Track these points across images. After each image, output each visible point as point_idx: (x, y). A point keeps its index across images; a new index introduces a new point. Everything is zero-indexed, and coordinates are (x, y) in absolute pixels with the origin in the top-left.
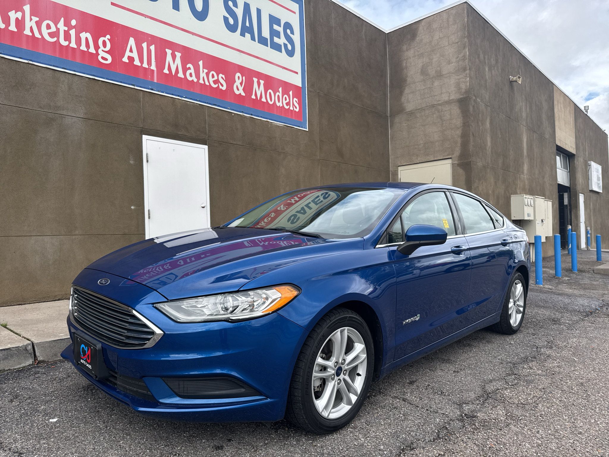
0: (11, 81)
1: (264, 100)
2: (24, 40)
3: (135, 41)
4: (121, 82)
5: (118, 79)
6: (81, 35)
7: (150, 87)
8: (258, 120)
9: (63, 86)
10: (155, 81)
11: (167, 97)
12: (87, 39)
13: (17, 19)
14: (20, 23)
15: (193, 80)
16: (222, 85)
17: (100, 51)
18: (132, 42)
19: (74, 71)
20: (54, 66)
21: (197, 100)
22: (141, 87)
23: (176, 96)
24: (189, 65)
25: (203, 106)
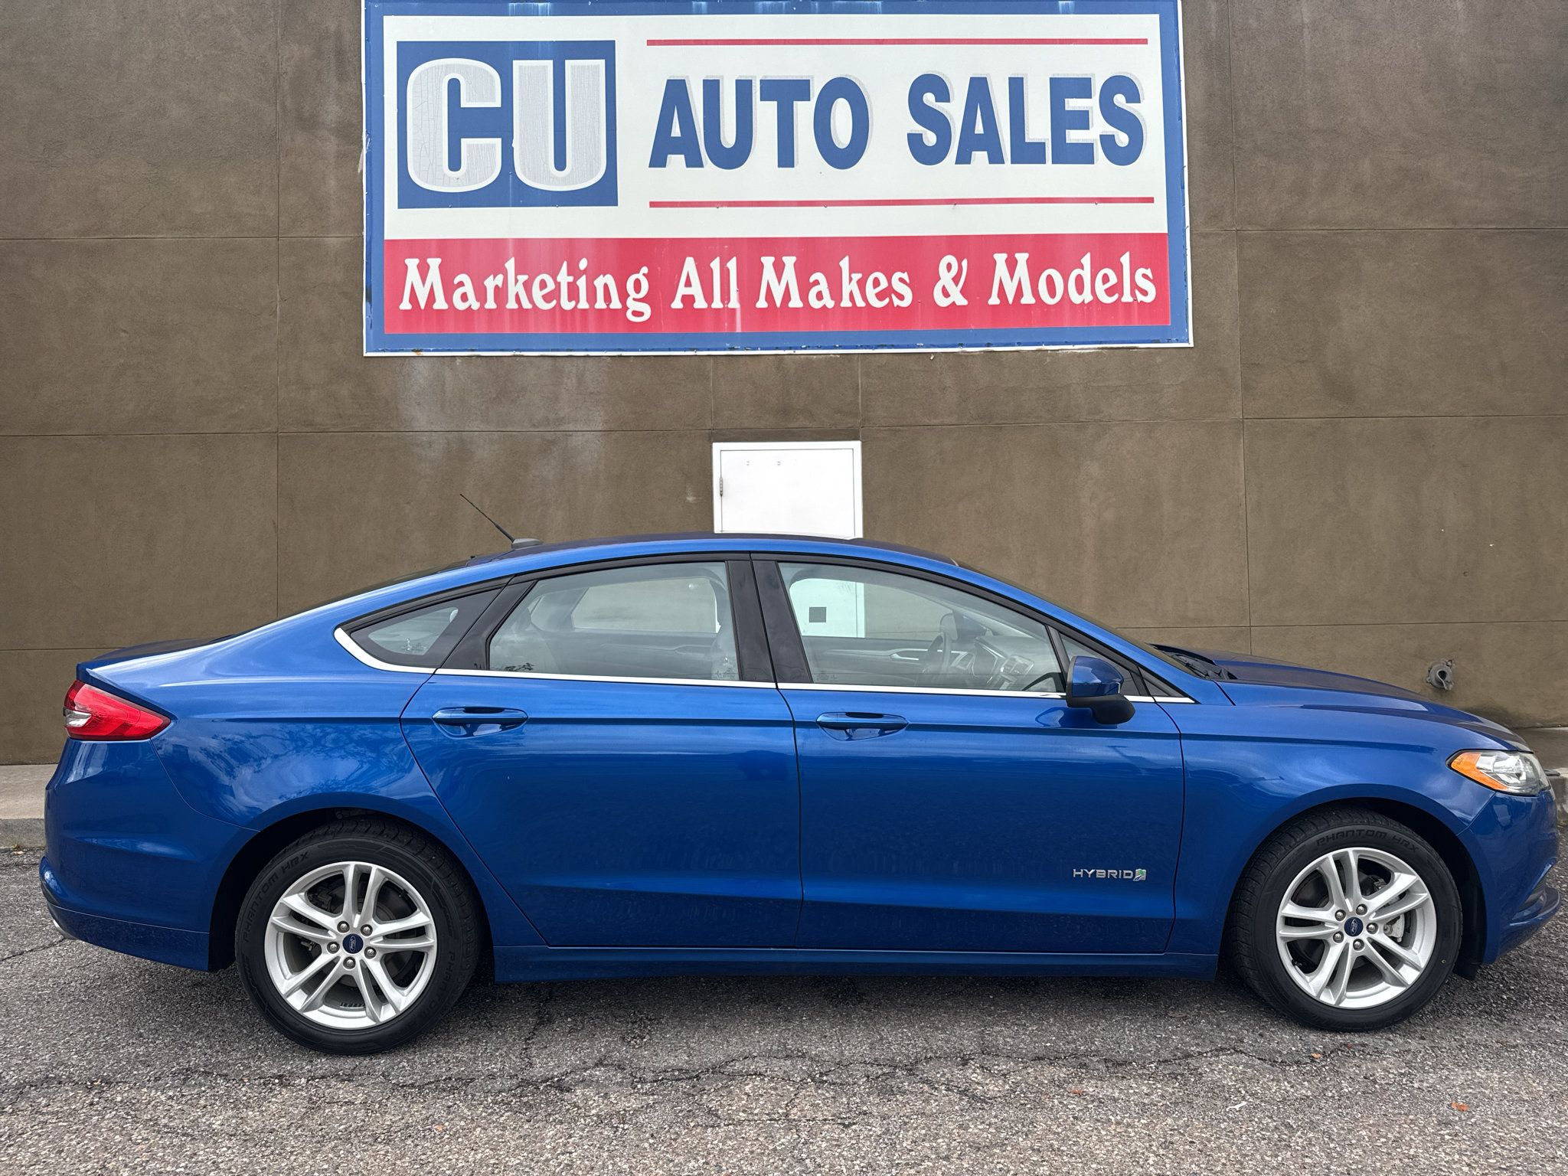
0: (490, 392)
1: (1028, 299)
2: (507, 318)
3: (695, 261)
4: (670, 350)
5: (664, 346)
6: (596, 283)
7: (728, 345)
8: (1010, 354)
9: (569, 381)
10: (739, 329)
11: (764, 357)
12: (606, 287)
13: (497, 287)
14: (501, 293)
15: (825, 306)
16: (901, 297)
17: (630, 302)
18: (690, 266)
19: (586, 350)
20: (553, 350)
21: (835, 348)
22: (709, 350)
23: (785, 349)
24: (818, 276)
25: (849, 356)
